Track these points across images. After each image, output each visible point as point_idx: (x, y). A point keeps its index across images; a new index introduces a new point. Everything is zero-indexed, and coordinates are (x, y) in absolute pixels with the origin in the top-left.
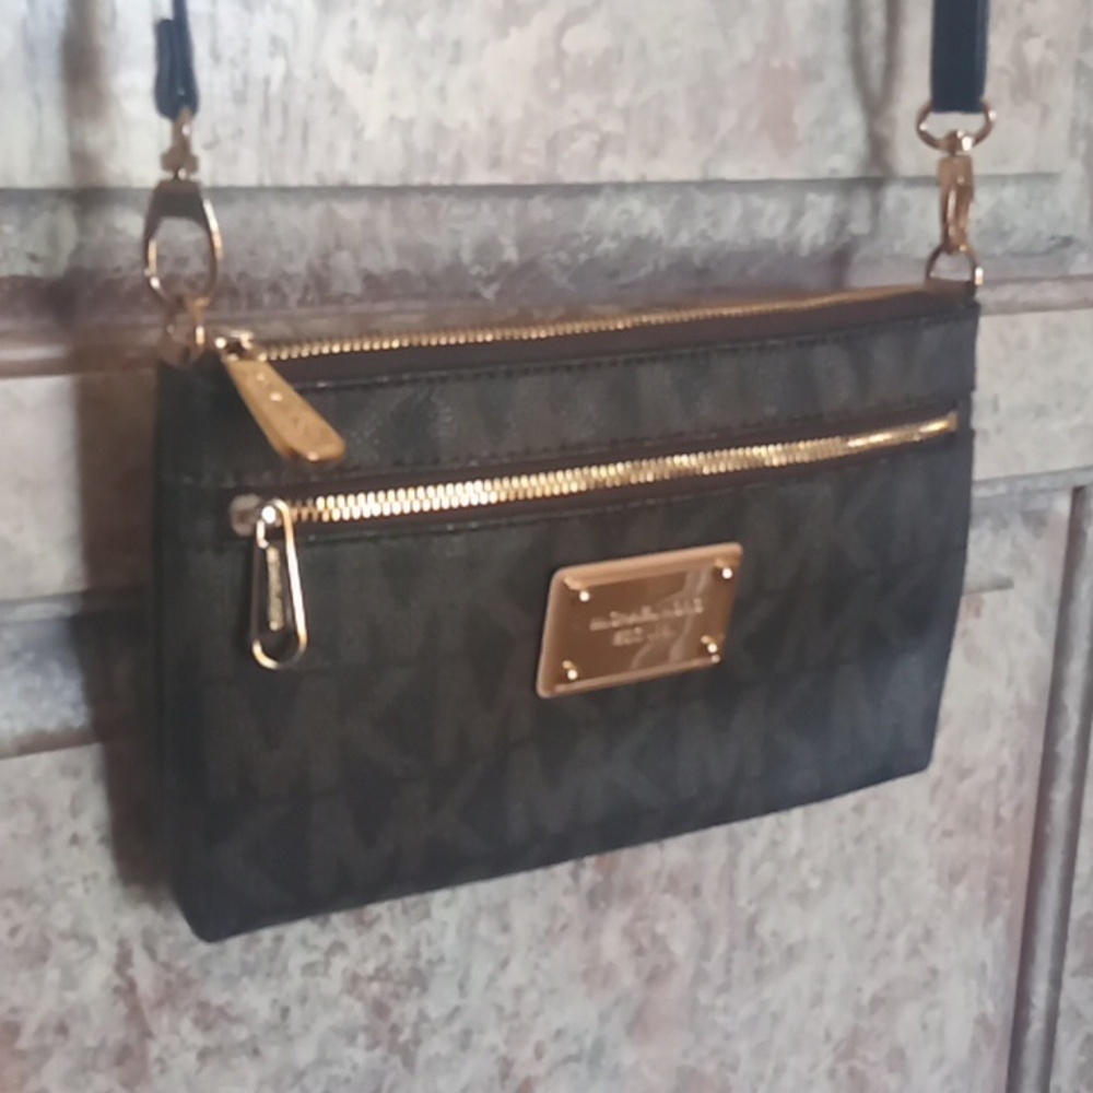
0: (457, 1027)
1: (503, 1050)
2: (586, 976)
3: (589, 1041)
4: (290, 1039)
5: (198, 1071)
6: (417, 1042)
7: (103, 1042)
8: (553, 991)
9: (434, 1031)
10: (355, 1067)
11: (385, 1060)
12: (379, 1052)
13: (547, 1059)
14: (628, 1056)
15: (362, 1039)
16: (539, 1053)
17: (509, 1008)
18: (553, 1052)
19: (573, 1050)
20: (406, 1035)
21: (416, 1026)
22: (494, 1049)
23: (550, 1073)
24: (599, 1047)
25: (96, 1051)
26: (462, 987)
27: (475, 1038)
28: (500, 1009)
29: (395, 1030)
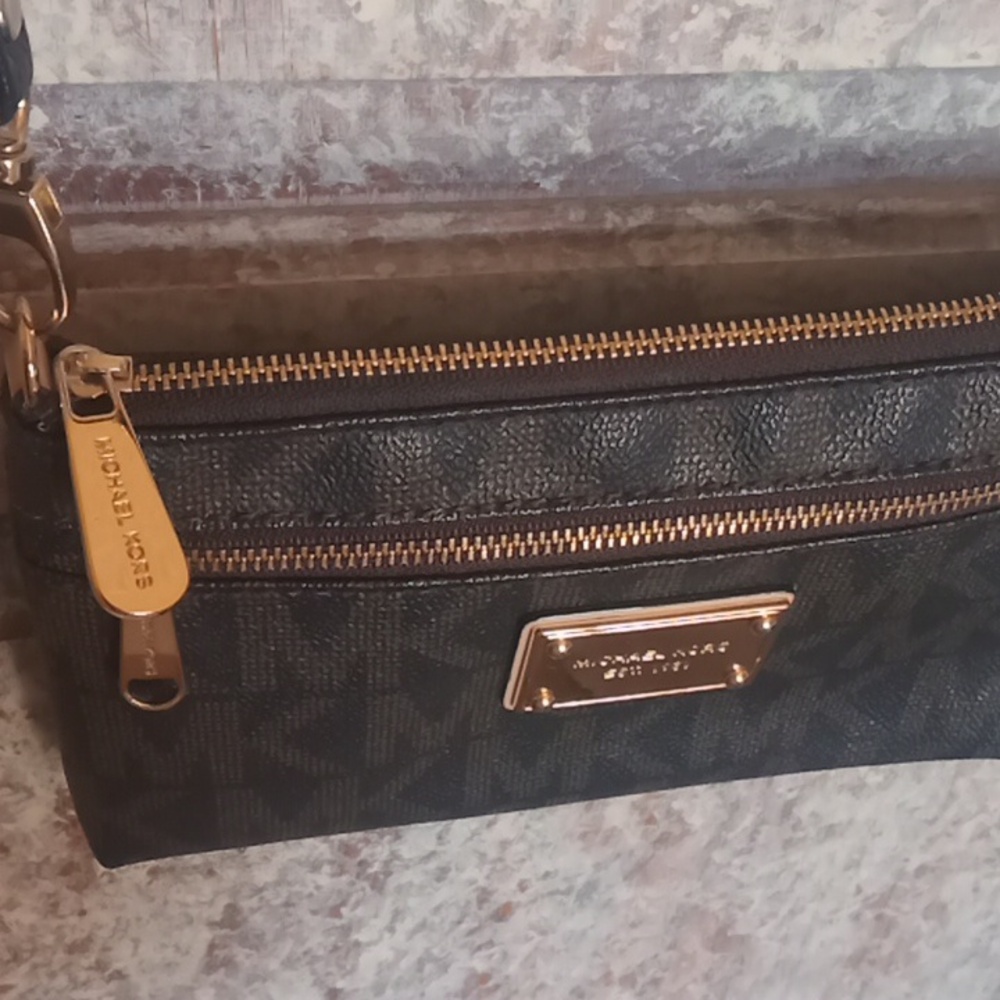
0: (433, 865)
1: (482, 882)
2: (583, 836)
3: (580, 882)
4: (249, 866)
5: (150, 883)
6: (388, 874)
7: (47, 859)
8: (544, 845)
9: (407, 867)
10: (318, 888)
11: (352, 884)
12: (345, 878)
13: (530, 891)
14: (623, 893)
15: (326, 869)
16: (522, 887)
17: (493, 854)
18: (537, 887)
19: (563, 887)
20: (376, 868)
21: (387, 863)
22: (472, 882)
23: (534, 901)
24: (591, 887)
25: (39, 866)
26: (440, 837)
27: (452, 874)
28: (482, 856)
29: (363, 864)
